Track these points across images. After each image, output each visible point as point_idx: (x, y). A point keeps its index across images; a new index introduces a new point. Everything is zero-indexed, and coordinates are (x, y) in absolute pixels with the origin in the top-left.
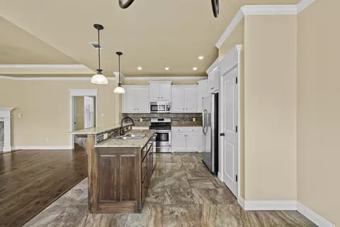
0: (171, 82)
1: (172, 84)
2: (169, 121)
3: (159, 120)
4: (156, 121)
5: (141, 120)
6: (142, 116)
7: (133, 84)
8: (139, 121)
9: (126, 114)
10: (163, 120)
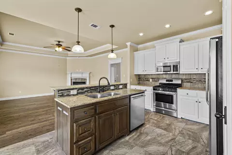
0: (179, 40)
1: (180, 42)
2: (179, 82)
3: (167, 81)
4: (164, 82)
5: (151, 80)
6: (151, 77)
7: (144, 49)
8: (149, 81)
9: (139, 75)
10: (172, 81)
